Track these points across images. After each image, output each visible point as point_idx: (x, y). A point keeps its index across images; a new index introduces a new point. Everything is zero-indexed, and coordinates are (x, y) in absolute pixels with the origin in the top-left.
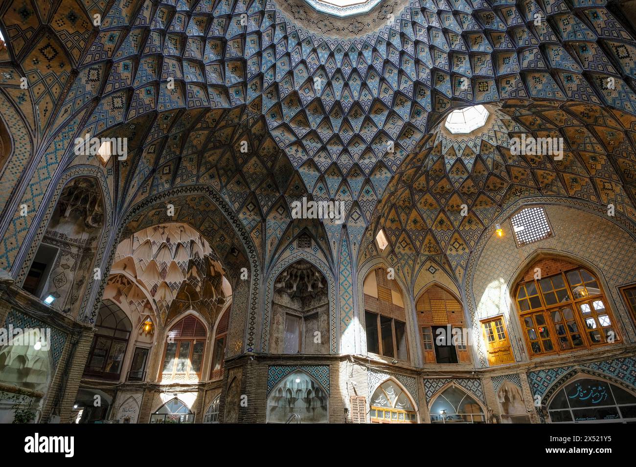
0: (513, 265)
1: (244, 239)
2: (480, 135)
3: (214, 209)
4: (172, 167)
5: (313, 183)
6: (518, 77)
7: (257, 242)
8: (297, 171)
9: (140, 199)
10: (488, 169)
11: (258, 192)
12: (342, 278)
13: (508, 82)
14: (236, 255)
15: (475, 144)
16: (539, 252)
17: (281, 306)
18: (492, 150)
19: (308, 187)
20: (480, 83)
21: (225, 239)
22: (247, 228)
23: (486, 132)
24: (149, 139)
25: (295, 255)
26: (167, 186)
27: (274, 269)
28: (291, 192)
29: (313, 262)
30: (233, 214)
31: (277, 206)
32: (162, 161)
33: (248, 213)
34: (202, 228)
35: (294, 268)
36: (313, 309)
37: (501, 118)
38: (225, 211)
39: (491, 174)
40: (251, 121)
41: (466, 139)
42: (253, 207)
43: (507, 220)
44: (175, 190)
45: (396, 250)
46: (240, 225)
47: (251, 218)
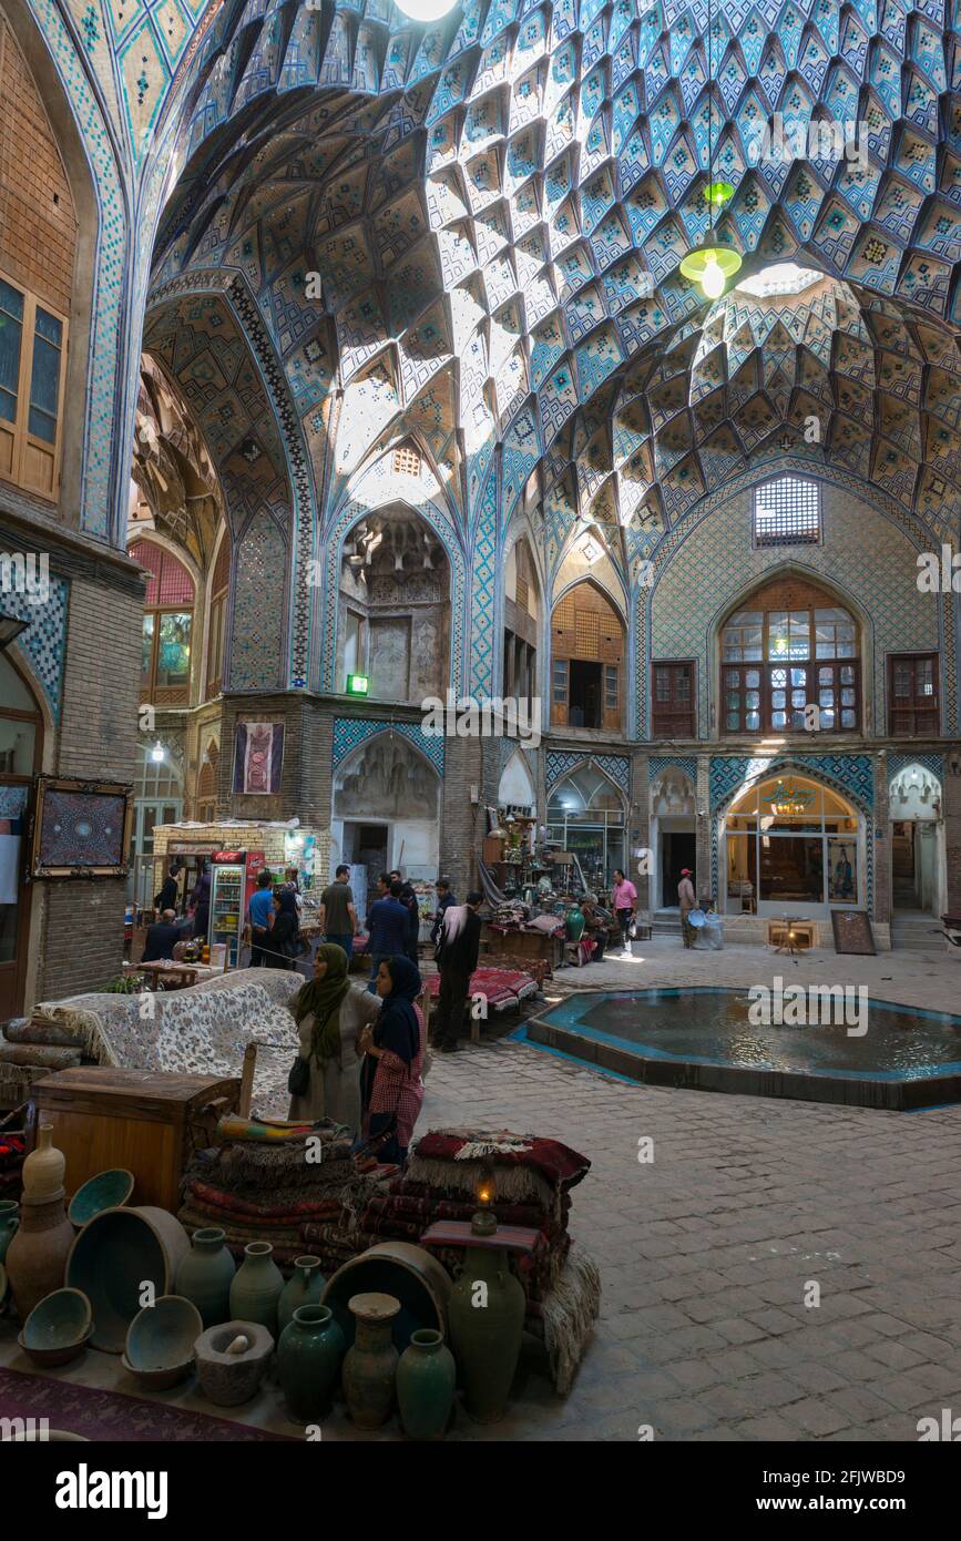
0: (738, 577)
1: (286, 427)
2: (779, 309)
3: (230, 334)
5: (468, 333)
6: (947, 270)
7: (316, 442)
8: (447, 297)
10: (760, 382)
11: (340, 319)
12: (478, 559)
13: (924, 269)
14: (251, 457)
15: (763, 323)
16: (788, 565)
18: (785, 348)
20: (873, 241)
21: (233, 414)
22: (298, 402)
23: (793, 307)
25: (387, 488)
26: (175, 268)
27: (342, 514)
28: (413, 340)
29: (424, 512)
30: (273, 362)
33: (305, 366)
34: (186, 375)
36: (397, 607)
37: (840, 296)
38: (258, 350)
39: (760, 393)
40: (392, 136)
41: (752, 307)
42: (319, 352)
43: (750, 490)
44: (182, 279)
45: (547, 503)
46: (282, 390)
47: (309, 380)
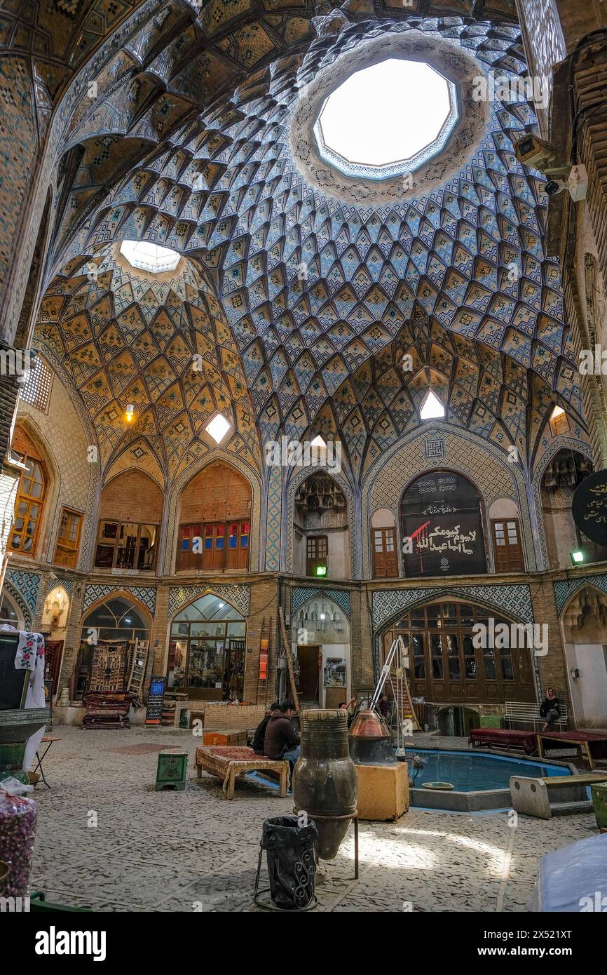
2: (119, 265)
6: (253, 336)
13: (245, 326)
20: (239, 296)
23: (125, 271)
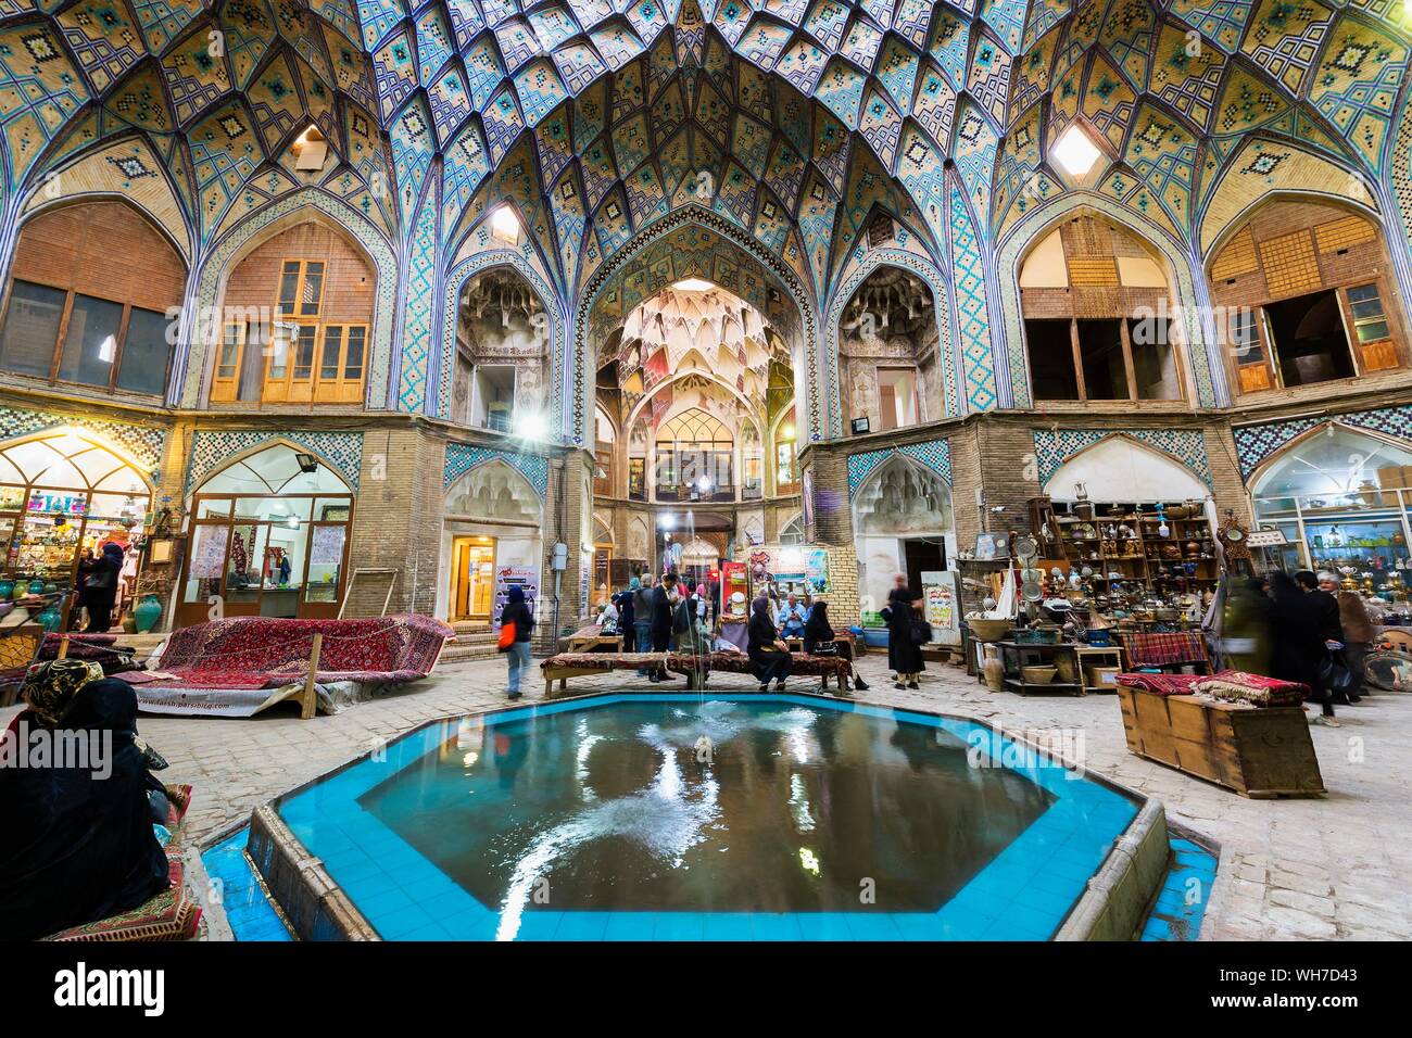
1: (776, 269)
3: (717, 240)
4: (619, 203)
5: (857, 106)
7: (796, 266)
8: (814, 100)
9: (590, 269)
11: (769, 178)
12: (960, 273)
14: (777, 299)
17: (864, 359)
19: (845, 120)
21: (754, 280)
22: (774, 249)
24: (548, 178)
25: (867, 263)
26: (625, 235)
27: (834, 302)
28: (823, 147)
29: (900, 263)
30: (745, 236)
31: (810, 188)
32: (593, 201)
33: (769, 223)
34: (717, 276)
35: (872, 286)
36: (926, 349)
38: (733, 236)
40: (697, 52)
42: (772, 208)
44: (641, 236)
45: (1131, 158)
46: (761, 249)
47: (775, 230)
